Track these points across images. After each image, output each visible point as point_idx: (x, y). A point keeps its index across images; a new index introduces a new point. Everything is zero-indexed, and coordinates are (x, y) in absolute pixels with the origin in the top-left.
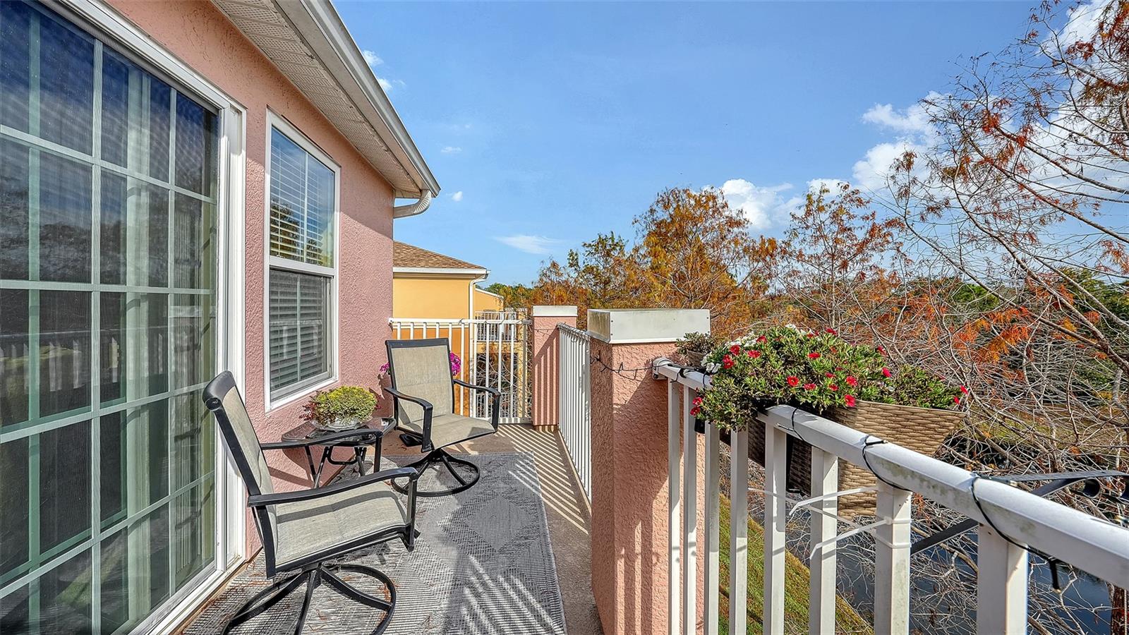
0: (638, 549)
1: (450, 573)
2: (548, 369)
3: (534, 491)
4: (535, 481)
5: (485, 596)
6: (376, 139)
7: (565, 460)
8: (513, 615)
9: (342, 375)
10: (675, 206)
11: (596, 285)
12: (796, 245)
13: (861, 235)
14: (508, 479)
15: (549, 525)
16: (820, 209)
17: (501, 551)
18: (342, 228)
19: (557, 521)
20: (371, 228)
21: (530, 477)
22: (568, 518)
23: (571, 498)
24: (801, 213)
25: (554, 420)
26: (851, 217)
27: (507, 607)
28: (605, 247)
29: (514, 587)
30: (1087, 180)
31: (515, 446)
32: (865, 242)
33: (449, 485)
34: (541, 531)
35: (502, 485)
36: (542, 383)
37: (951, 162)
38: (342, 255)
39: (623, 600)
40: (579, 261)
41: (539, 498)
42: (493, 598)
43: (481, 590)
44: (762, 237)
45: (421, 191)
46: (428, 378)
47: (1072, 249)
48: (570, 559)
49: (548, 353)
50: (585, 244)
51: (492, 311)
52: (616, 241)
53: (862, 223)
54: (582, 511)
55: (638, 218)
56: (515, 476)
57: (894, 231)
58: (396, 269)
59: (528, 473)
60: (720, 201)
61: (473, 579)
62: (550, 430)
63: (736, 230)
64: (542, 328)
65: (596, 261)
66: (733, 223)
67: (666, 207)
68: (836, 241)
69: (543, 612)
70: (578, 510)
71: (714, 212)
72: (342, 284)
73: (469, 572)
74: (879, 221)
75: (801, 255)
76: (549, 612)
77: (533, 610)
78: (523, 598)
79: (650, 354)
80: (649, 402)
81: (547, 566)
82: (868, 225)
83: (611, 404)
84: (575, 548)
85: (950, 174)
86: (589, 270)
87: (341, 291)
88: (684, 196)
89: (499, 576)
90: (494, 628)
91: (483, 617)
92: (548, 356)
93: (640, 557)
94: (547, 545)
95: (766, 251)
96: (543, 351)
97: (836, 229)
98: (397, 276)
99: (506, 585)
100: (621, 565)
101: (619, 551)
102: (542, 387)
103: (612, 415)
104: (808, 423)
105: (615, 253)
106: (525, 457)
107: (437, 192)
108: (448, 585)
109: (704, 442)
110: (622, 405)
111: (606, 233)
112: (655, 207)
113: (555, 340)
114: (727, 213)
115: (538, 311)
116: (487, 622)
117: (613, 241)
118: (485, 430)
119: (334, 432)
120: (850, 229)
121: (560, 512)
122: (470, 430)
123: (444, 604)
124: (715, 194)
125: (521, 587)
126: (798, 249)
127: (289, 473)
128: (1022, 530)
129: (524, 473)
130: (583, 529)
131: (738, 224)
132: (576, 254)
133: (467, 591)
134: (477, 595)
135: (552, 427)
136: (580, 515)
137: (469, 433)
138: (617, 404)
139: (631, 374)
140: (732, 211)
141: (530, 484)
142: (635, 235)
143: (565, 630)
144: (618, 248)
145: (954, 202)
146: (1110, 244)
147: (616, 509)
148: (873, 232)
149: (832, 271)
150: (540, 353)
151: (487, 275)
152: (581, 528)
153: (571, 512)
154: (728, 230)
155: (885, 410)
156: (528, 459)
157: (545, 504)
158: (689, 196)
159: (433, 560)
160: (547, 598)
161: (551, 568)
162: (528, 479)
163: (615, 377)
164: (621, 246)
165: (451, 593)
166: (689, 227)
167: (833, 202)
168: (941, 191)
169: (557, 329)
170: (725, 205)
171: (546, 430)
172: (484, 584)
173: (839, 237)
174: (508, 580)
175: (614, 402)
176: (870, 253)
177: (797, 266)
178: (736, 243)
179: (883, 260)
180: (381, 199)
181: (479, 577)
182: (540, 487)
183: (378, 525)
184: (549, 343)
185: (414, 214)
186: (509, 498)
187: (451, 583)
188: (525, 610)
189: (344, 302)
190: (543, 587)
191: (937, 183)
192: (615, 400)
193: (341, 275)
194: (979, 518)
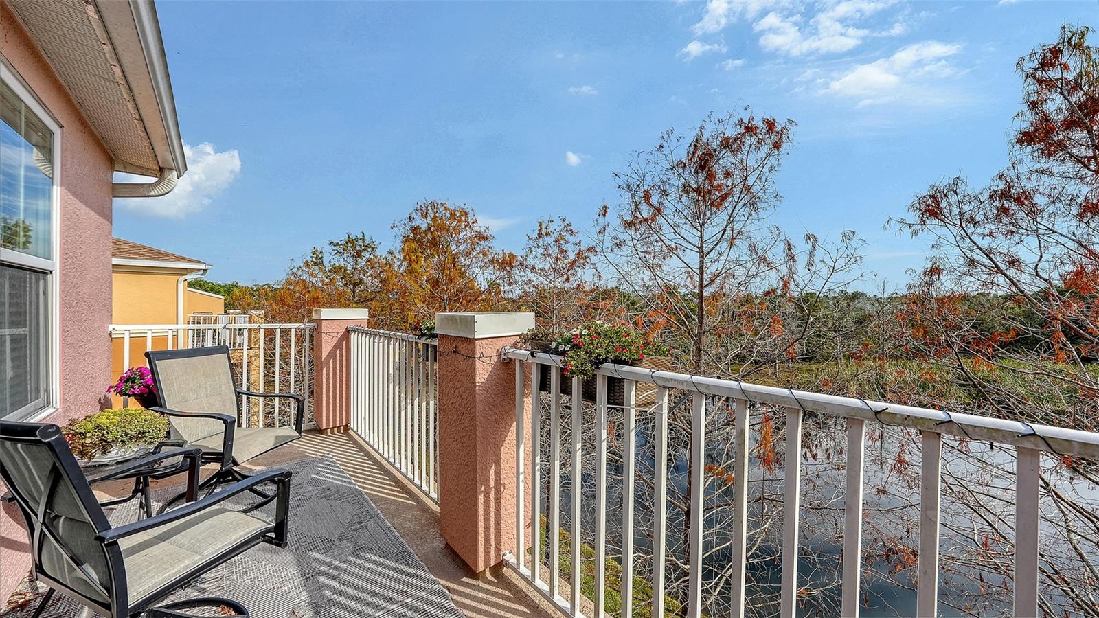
0: (492, 483)
1: (295, 572)
2: (338, 371)
3: (348, 485)
4: (345, 477)
5: (344, 576)
6: (130, 105)
7: (367, 454)
8: (378, 578)
9: (64, 401)
10: (432, 215)
11: (345, 285)
12: (530, 260)
13: (572, 256)
14: (314, 482)
15: (378, 507)
16: (547, 234)
17: (341, 539)
18: (63, 207)
19: (383, 503)
20: (92, 210)
21: (339, 476)
22: (392, 498)
23: (388, 482)
24: (534, 236)
25: (344, 420)
26: (567, 242)
27: (370, 576)
28: (354, 246)
29: (368, 560)
30: (682, 237)
31: (305, 452)
32: (575, 261)
33: (246, 502)
34: (372, 512)
35: (311, 488)
36: (331, 385)
37: (629, 218)
38: (64, 243)
39: (483, 524)
40: (324, 259)
41: (356, 490)
42: (353, 574)
43: (336, 573)
44: (503, 251)
45: (161, 169)
46: (207, 392)
47: (676, 275)
48: (408, 525)
49: (338, 355)
50: (332, 243)
51: (208, 314)
52: (367, 242)
53: (573, 247)
54: (402, 489)
55: (397, 223)
56: (321, 478)
57: (591, 254)
58: (115, 261)
59: (334, 472)
60: (471, 217)
61: (323, 568)
62: (339, 431)
63: (482, 242)
64: (331, 331)
65: (347, 262)
66: (481, 237)
67: (424, 215)
68: (557, 259)
69: (403, 567)
70: (399, 489)
71: (466, 226)
72: (63, 282)
73: (315, 564)
74: (583, 248)
75: (534, 268)
76: (408, 565)
77: (393, 569)
78: (380, 564)
79: (499, 344)
80: (499, 378)
81: (390, 536)
82: (576, 250)
83: (475, 383)
84: (410, 517)
85: (629, 225)
86: (336, 270)
87: (62, 291)
88: (442, 209)
89: (349, 557)
90: (365, 593)
91: (350, 591)
92: (338, 358)
93: (493, 489)
94: (383, 522)
95: (507, 263)
96: (332, 354)
97: (557, 251)
98: (117, 269)
99: (359, 561)
100: (481, 499)
101: (480, 489)
102: (331, 390)
103: (475, 391)
104: (623, 369)
105: (365, 255)
106: (323, 460)
107: (182, 172)
108: (298, 581)
109: (531, 401)
110: (482, 383)
111: (355, 233)
112: (414, 215)
113: (345, 342)
114: (476, 228)
115: (326, 313)
116: (355, 592)
117: (364, 242)
118: (290, 437)
119: (106, 465)
120: (565, 251)
121: (383, 495)
122: (273, 439)
123: (304, 595)
124: (467, 211)
125: (375, 558)
126: (532, 263)
127: (10, 537)
128: (706, 388)
129: (329, 473)
130: (410, 502)
131: (486, 238)
132: (321, 253)
133: (322, 579)
134: (335, 578)
135: (342, 428)
136: (402, 493)
137: (273, 442)
138: (479, 383)
139: (487, 360)
140: (480, 227)
141: (342, 481)
142: (394, 240)
143: (428, 571)
144: (370, 250)
145: (628, 243)
146: (688, 272)
147: (478, 458)
148: (579, 254)
149: (554, 281)
150: (328, 357)
151: (205, 270)
152: (407, 501)
153: (392, 493)
154: (477, 243)
155: (651, 359)
156: (327, 461)
157: (365, 493)
158: (446, 209)
159: (267, 569)
160: (401, 557)
161: (395, 536)
162: (337, 477)
163: (478, 363)
164: (373, 248)
165: (305, 586)
166: (445, 238)
167: (555, 230)
168: (624, 235)
169: (348, 332)
170: (475, 222)
171: (336, 432)
172: (336, 568)
173: (559, 256)
174: (359, 557)
175: (477, 381)
176: (577, 269)
177: (533, 277)
178: (485, 254)
179: (585, 276)
180: (101, 173)
181: (329, 564)
182: (353, 481)
183: (241, 534)
184: (338, 346)
185: (149, 196)
186: (325, 497)
187: (301, 579)
188: (387, 571)
189: (66, 305)
190: (395, 551)
191: (622, 229)
192: (478, 380)
193: (62, 269)
194: (694, 389)
